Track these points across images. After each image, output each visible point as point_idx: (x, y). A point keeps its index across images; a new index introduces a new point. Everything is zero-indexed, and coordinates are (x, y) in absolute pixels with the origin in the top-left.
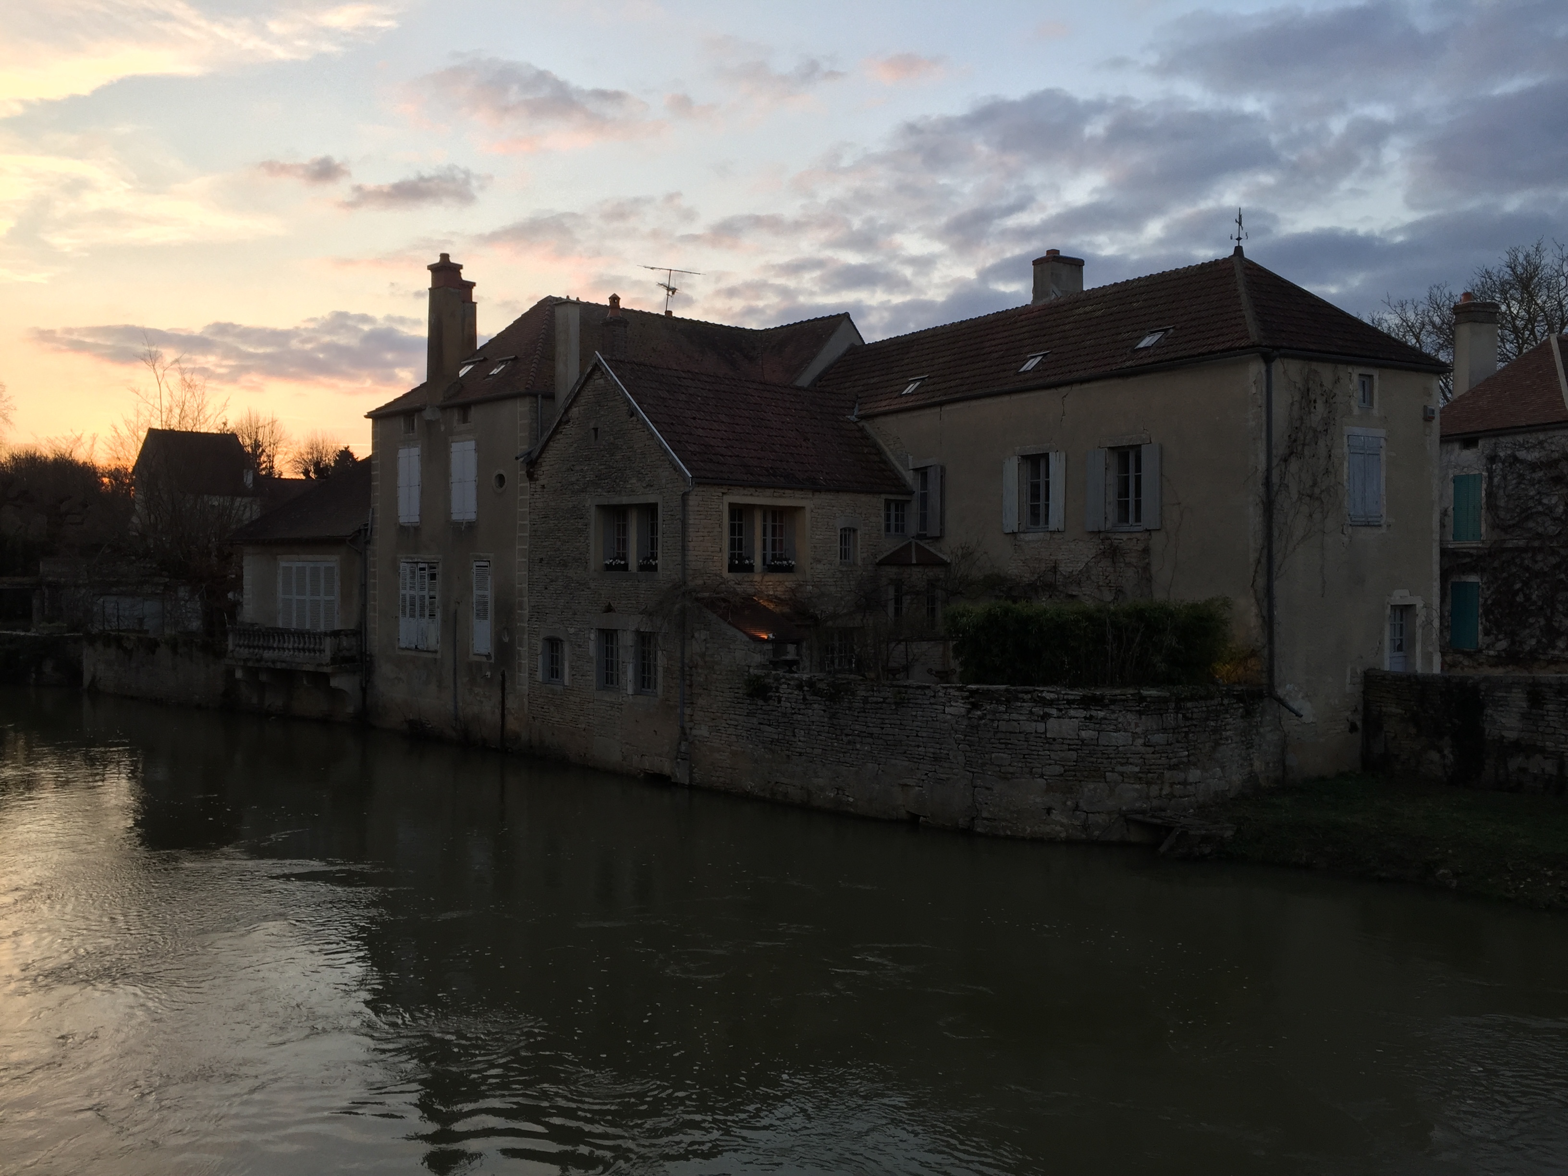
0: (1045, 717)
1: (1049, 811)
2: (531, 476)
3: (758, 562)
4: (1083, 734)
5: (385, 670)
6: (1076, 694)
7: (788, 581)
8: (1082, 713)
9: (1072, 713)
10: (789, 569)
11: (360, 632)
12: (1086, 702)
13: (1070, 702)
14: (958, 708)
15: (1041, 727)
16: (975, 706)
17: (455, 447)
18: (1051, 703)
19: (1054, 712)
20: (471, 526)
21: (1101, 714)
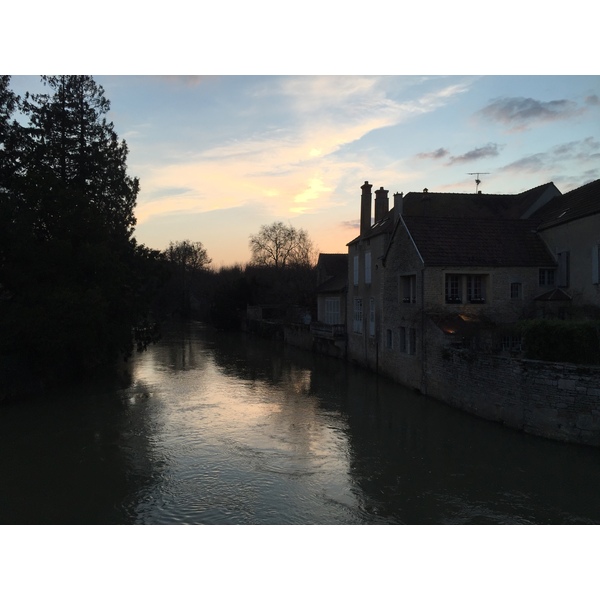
0: (557, 378)
1: (559, 426)
2: (384, 265)
3: (464, 298)
4: (578, 388)
5: (351, 340)
6: (573, 367)
7: (478, 307)
8: (578, 378)
9: (571, 377)
10: (482, 302)
11: (344, 326)
12: (580, 372)
13: (570, 371)
14: (517, 370)
15: (555, 383)
16: (525, 370)
17: (366, 255)
18: (560, 371)
19: (562, 376)
20: (370, 285)
21: (588, 379)
